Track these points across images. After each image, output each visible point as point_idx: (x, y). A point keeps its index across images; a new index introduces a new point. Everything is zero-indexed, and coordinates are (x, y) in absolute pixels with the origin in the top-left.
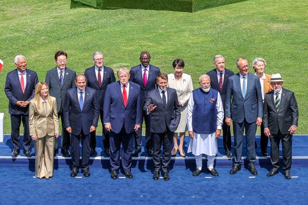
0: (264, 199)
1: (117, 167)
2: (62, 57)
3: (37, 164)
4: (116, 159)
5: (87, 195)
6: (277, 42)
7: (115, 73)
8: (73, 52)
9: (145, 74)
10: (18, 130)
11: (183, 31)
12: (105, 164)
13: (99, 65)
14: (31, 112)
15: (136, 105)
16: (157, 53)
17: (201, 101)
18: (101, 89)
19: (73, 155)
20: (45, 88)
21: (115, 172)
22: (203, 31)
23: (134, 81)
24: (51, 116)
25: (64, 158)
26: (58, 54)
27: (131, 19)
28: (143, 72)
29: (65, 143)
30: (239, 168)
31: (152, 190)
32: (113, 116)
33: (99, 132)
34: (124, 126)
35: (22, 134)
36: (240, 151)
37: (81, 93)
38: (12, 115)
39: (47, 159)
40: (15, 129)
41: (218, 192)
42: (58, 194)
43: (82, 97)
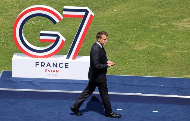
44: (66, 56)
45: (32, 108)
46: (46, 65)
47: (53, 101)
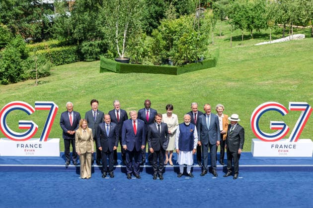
0: (222, 191)
1: (130, 172)
2: (95, 103)
3: (82, 170)
4: (130, 167)
5: (112, 189)
6: (231, 94)
7: (128, 113)
8: (102, 100)
9: (147, 114)
10: (69, 149)
11: (172, 87)
12: (123, 170)
13: (117, 109)
14: (77, 138)
15: (142, 134)
16: (155, 101)
17: (184, 131)
18: (119, 123)
19: (103, 164)
20: (85, 123)
21: (129, 175)
22: (184, 87)
23: (140, 119)
24: (89, 140)
25: (98, 166)
26: (92, 102)
27: (138, 80)
28: (146, 113)
29: (98, 157)
30: (206, 172)
31: (153, 186)
32: (128, 141)
33: (119, 150)
34: (135, 147)
35: (71, 151)
36: (206, 162)
37: (108, 126)
38: (65, 140)
39: (87, 167)
40: (67, 148)
41: (194, 187)
42: (95, 188)
43: (108, 128)
44: (39, 139)
45: (16, 179)
46: (24, 147)
47: (31, 173)
